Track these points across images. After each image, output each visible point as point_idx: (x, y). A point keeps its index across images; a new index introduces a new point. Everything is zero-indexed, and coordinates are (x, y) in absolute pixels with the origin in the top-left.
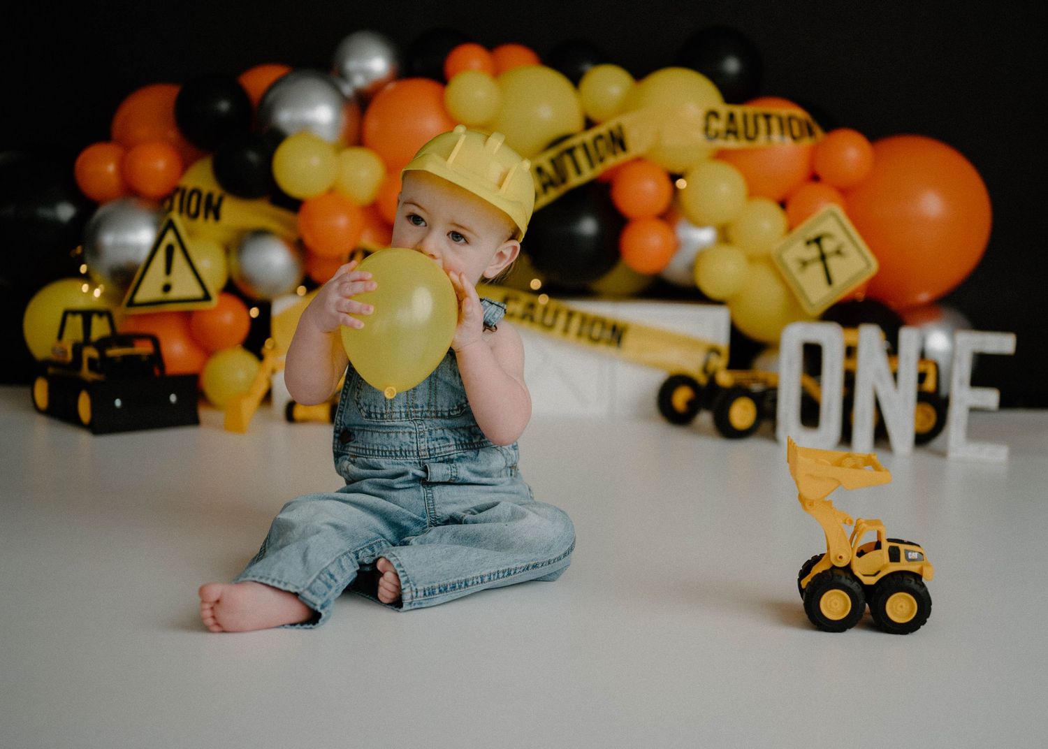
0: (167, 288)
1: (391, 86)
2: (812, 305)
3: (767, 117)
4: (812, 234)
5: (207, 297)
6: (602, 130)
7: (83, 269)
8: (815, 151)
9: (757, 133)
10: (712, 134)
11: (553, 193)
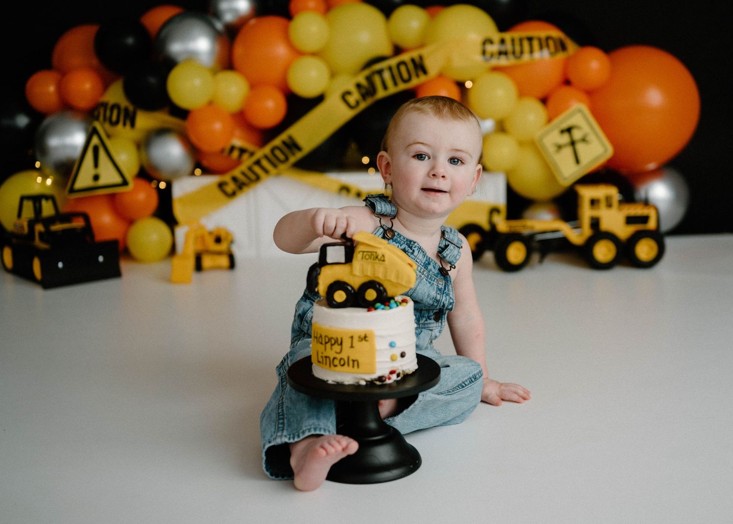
0: (96, 178)
1: (253, 22)
2: (565, 179)
3: (530, 39)
4: (565, 126)
5: (125, 183)
6: (405, 57)
7: (38, 164)
8: (567, 62)
9: (522, 52)
10: (488, 55)
11: (370, 101)
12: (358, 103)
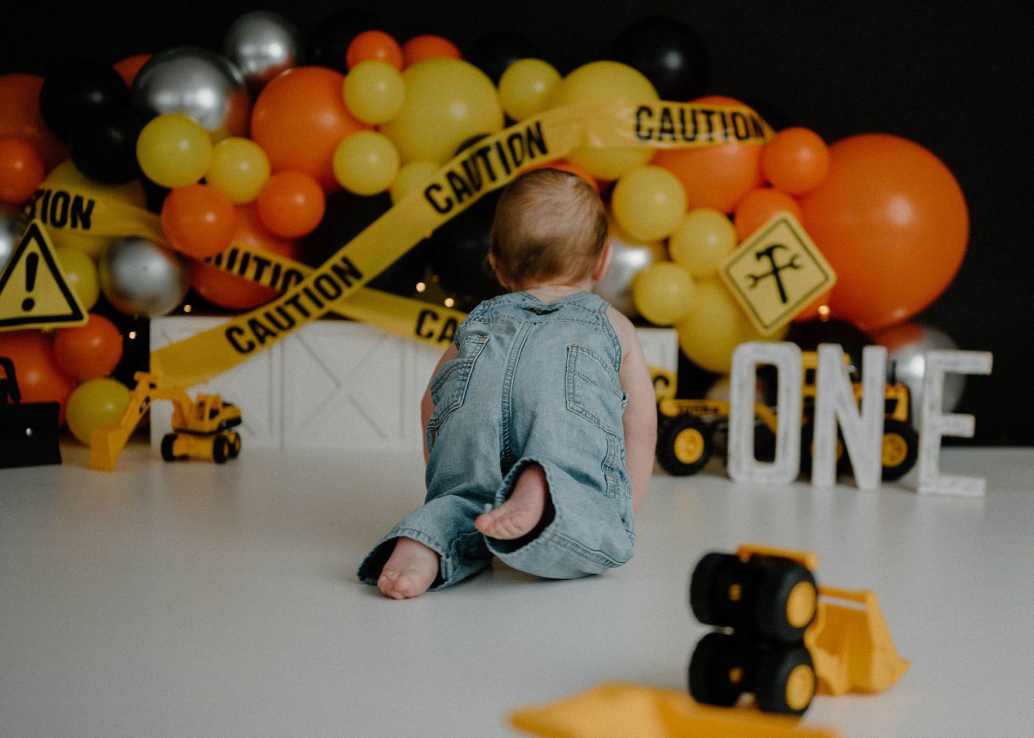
0: (28, 304)
1: (288, 73)
2: (767, 326)
3: (708, 114)
4: (761, 247)
5: (77, 315)
6: (519, 128)
8: (763, 151)
9: (696, 131)
10: (644, 133)
11: (468, 201)
12: (450, 203)
